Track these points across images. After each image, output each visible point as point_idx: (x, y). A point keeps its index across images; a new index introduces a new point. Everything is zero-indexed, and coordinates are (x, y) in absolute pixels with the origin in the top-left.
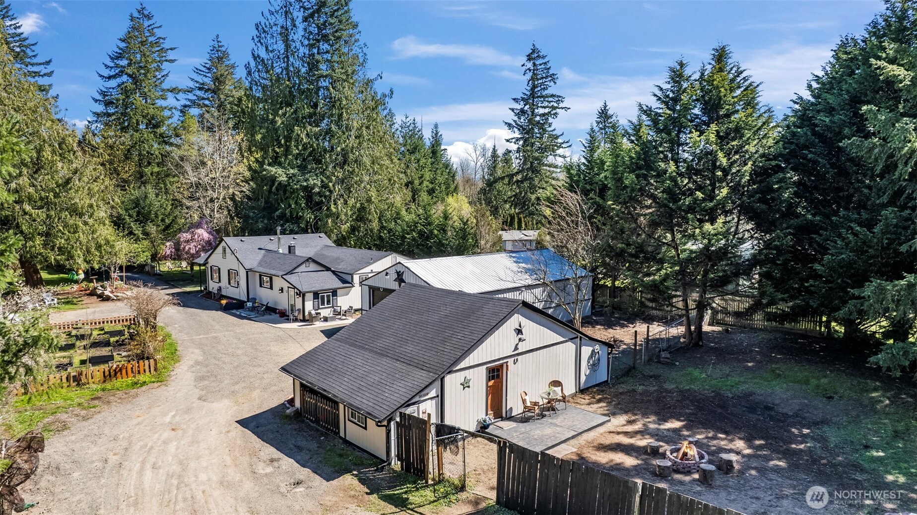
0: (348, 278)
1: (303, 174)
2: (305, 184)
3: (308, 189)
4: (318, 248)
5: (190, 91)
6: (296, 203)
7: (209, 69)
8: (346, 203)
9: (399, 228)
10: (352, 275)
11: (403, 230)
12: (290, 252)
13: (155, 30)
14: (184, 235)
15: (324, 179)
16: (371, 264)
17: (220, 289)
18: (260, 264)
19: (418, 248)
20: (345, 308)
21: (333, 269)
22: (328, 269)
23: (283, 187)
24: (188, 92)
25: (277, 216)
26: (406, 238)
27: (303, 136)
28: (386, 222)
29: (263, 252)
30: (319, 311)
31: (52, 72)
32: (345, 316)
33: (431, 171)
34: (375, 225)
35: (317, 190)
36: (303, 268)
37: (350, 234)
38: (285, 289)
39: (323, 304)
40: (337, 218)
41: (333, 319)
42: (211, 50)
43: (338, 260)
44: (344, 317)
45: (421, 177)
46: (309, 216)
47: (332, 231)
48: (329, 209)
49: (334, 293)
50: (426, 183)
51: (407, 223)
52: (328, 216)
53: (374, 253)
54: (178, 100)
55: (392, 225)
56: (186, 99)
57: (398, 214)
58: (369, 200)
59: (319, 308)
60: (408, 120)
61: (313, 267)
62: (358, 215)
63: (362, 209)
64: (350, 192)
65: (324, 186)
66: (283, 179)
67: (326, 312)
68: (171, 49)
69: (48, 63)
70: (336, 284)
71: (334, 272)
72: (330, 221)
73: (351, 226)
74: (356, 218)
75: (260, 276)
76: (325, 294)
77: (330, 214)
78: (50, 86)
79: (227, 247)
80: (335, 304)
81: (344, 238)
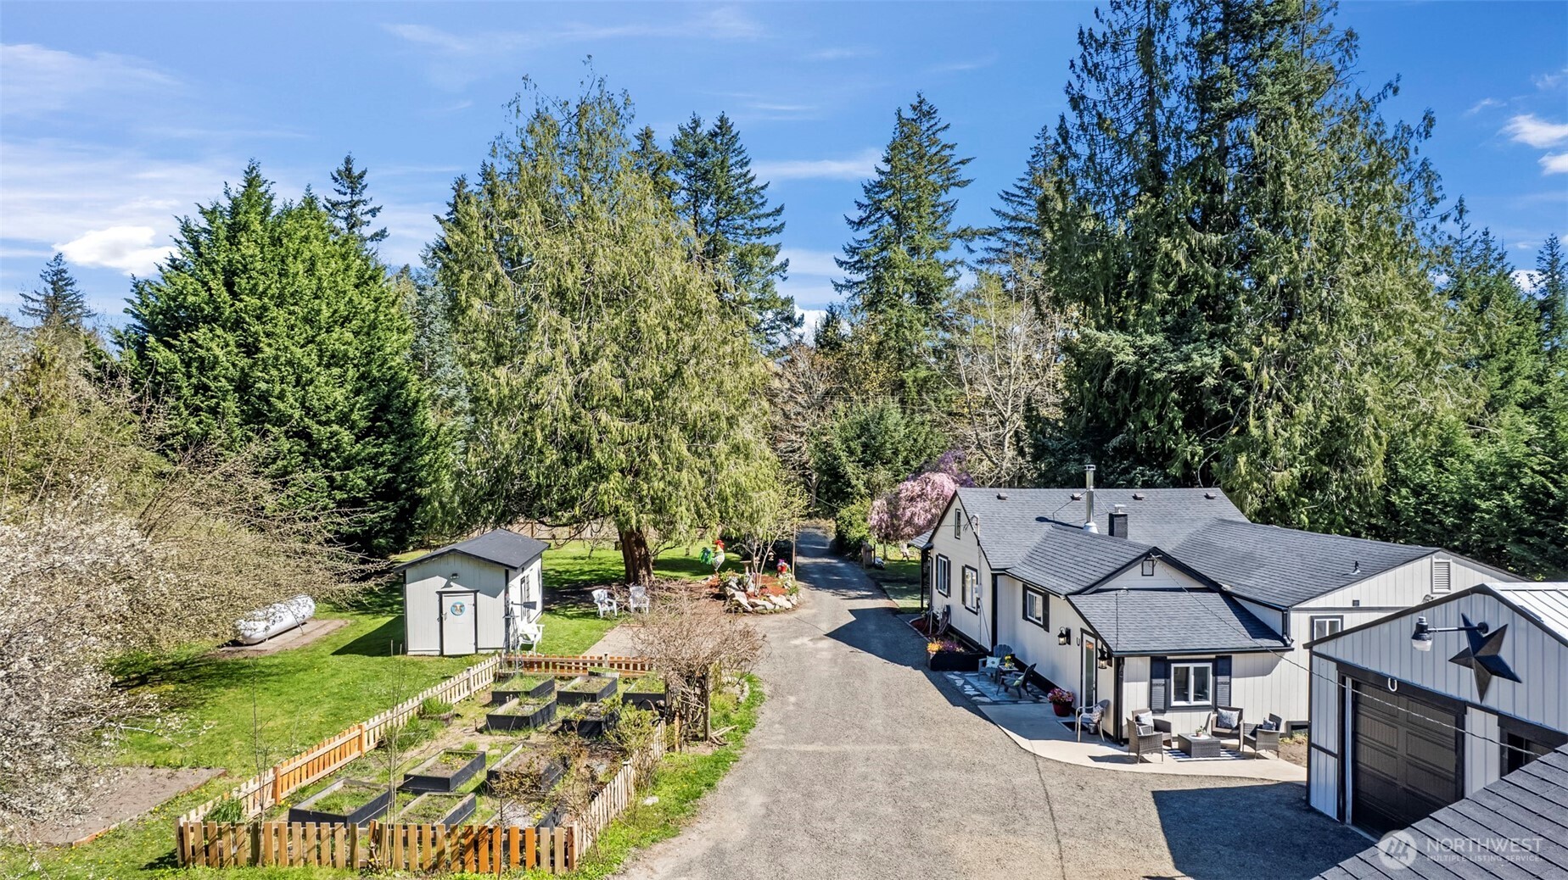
0: (1272, 619)
1: (1176, 347)
2: (1181, 367)
3: (1189, 384)
4: (1199, 525)
5: (992, 233)
6: (1160, 418)
7: (1027, 191)
8: (1287, 411)
9: (1453, 483)
10: (1284, 612)
11: (1467, 488)
12: (1111, 533)
13: (939, 135)
14: (909, 484)
15: (1230, 353)
16: (1351, 581)
17: (947, 612)
18: (1030, 560)
19: (1519, 541)
20: (1253, 718)
21: (1226, 587)
22: (1212, 587)
23: (1130, 380)
24: (990, 234)
25: (1115, 449)
26: (1476, 508)
27: (1180, 256)
28: (1408, 467)
29: (1047, 526)
30: (1167, 717)
31: (783, 225)
32: (1253, 744)
33: (1535, 352)
34: (1374, 473)
35: (1210, 381)
36: (1133, 577)
37: (1298, 495)
38: (1076, 635)
39: (1182, 694)
40: (1264, 455)
41: (1210, 751)
42: (1033, 157)
43: (1247, 562)
44: (1247, 749)
45: (1507, 369)
46: (1192, 449)
47: (1246, 485)
48: (1243, 430)
49: (1222, 663)
50: (1520, 384)
51: (1479, 465)
52: (1238, 449)
53: (1369, 547)
54: (971, 251)
55: (1428, 474)
56: (986, 249)
57: (1446, 442)
58: (1358, 407)
59: (1167, 707)
60: (1467, 233)
61: (1165, 576)
62: (1323, 449)
63: (1337, 429)
64: (1302, 387)
65: (1231, 371)
66: (1126, 359)
67: (1188, 723)
68: (962, 162)
69: (778, 211)
70: (1232, 634)
71: (1228, 597)
72: (1242, 459)
73: (1304, 476)
74: (1317, 455)
75: (1025, 588)
76: (1192, 666)
77: (1245, 443)
78: (777, 246)
79: (962, 512)
80: (1222, 701)
81: (1281, 505)
